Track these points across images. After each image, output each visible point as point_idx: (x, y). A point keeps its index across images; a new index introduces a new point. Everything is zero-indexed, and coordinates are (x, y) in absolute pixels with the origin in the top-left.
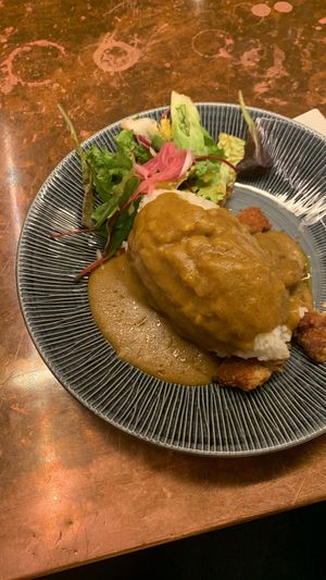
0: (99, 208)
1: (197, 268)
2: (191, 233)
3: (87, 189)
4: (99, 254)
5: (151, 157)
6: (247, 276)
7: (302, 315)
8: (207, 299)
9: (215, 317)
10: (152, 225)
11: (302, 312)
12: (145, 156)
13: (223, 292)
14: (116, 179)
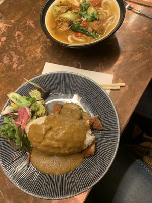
0: (16, 141)
1: (55, 141)
2: (46, 133)
3: (9, 140)
4: (27, 153)
5: (17, 116)
6: (69, 132)
7: (89, 123)
8: (65, 146)
9: (70, 148)
10: (34, 139)
11: (88, 122)
12: (15, 117)
13: (67, 141)
14: (14, 131)
